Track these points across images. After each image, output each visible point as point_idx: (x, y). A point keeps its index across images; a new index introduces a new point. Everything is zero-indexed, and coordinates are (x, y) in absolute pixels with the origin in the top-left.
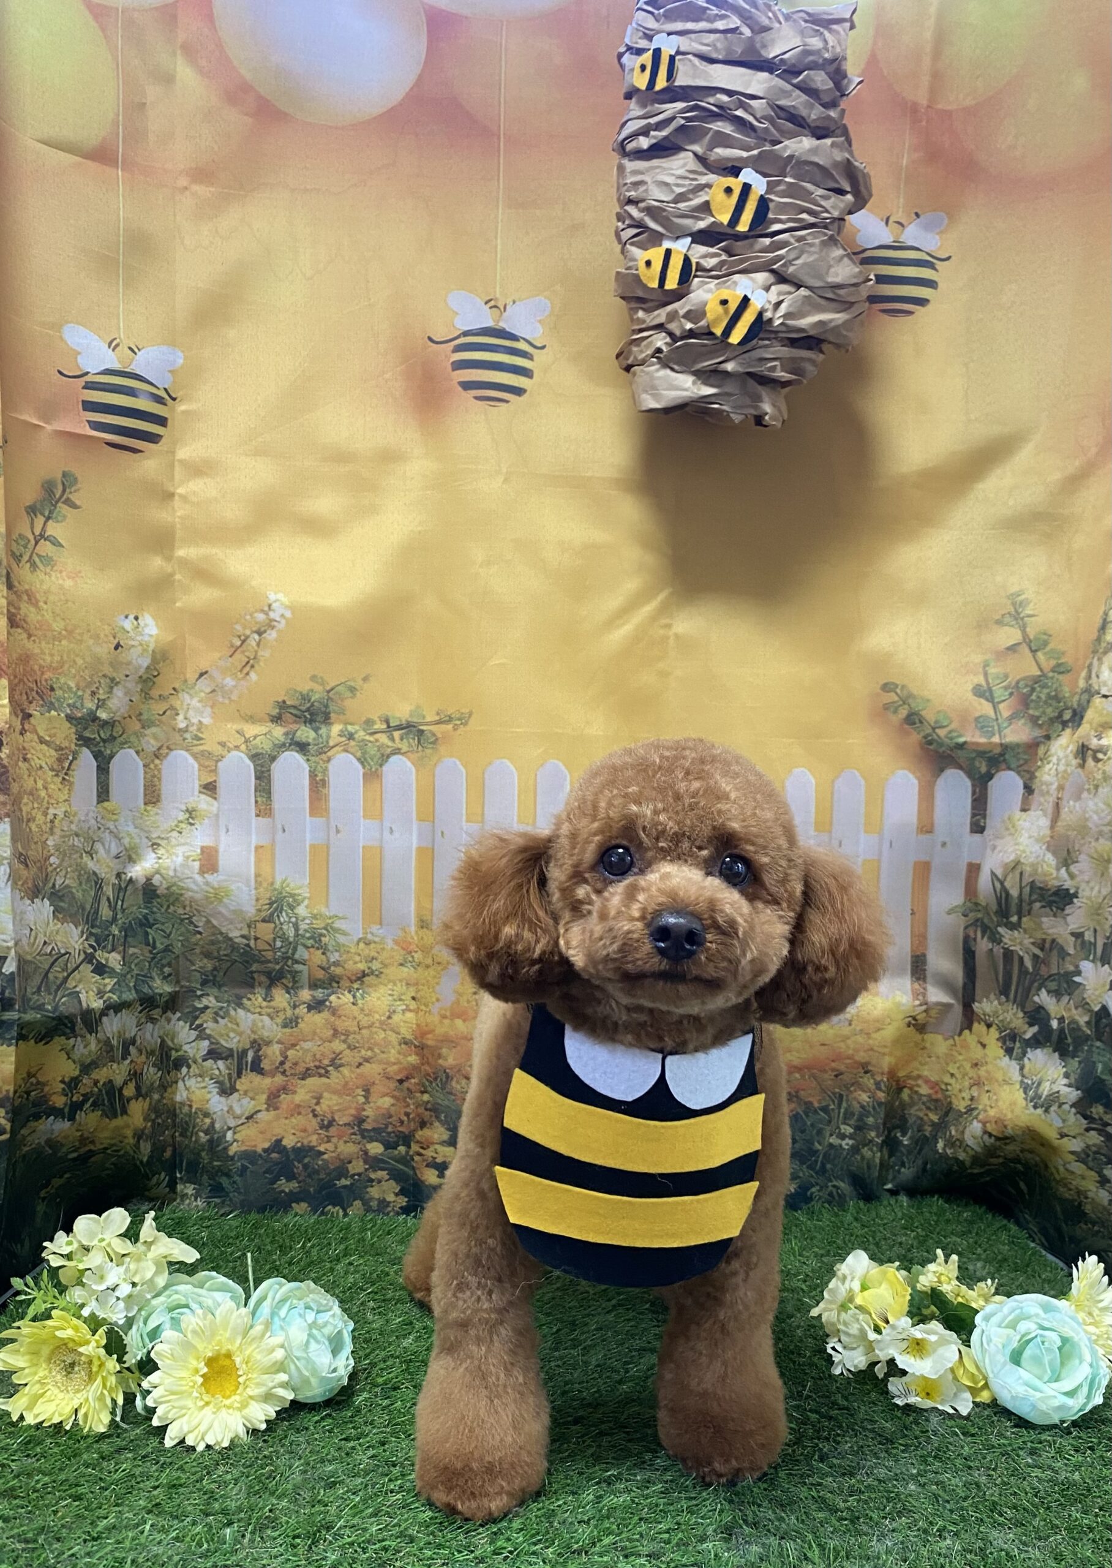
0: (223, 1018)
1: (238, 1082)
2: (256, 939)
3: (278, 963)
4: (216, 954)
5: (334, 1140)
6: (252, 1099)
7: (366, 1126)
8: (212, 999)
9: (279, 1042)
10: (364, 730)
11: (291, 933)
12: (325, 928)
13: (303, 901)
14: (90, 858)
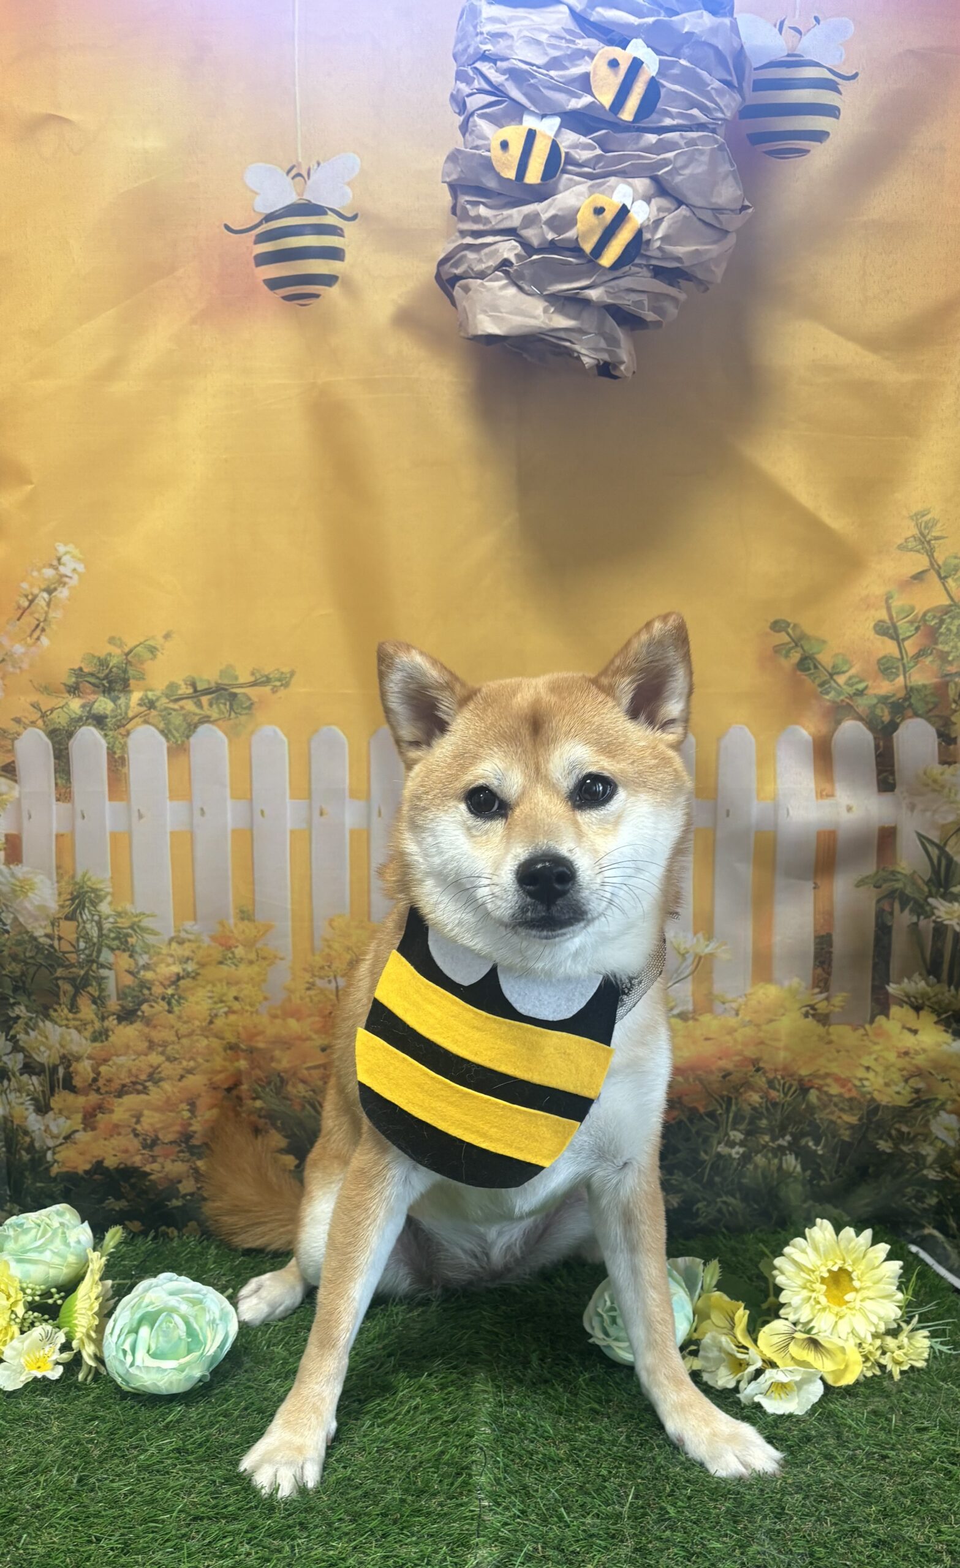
0: (34, 1030)
1: (51, 1101)
2: (60, 938)
3: (82, 968)
4: (23, 956)
5: (160, 1160)
6: (68, 1118)
7: (195, 1142)
8: (22, 1008)
9: (90, 1057)
10: (167, 696)
11: (94, 933)
12: (132, 927)
13: (105, 897)
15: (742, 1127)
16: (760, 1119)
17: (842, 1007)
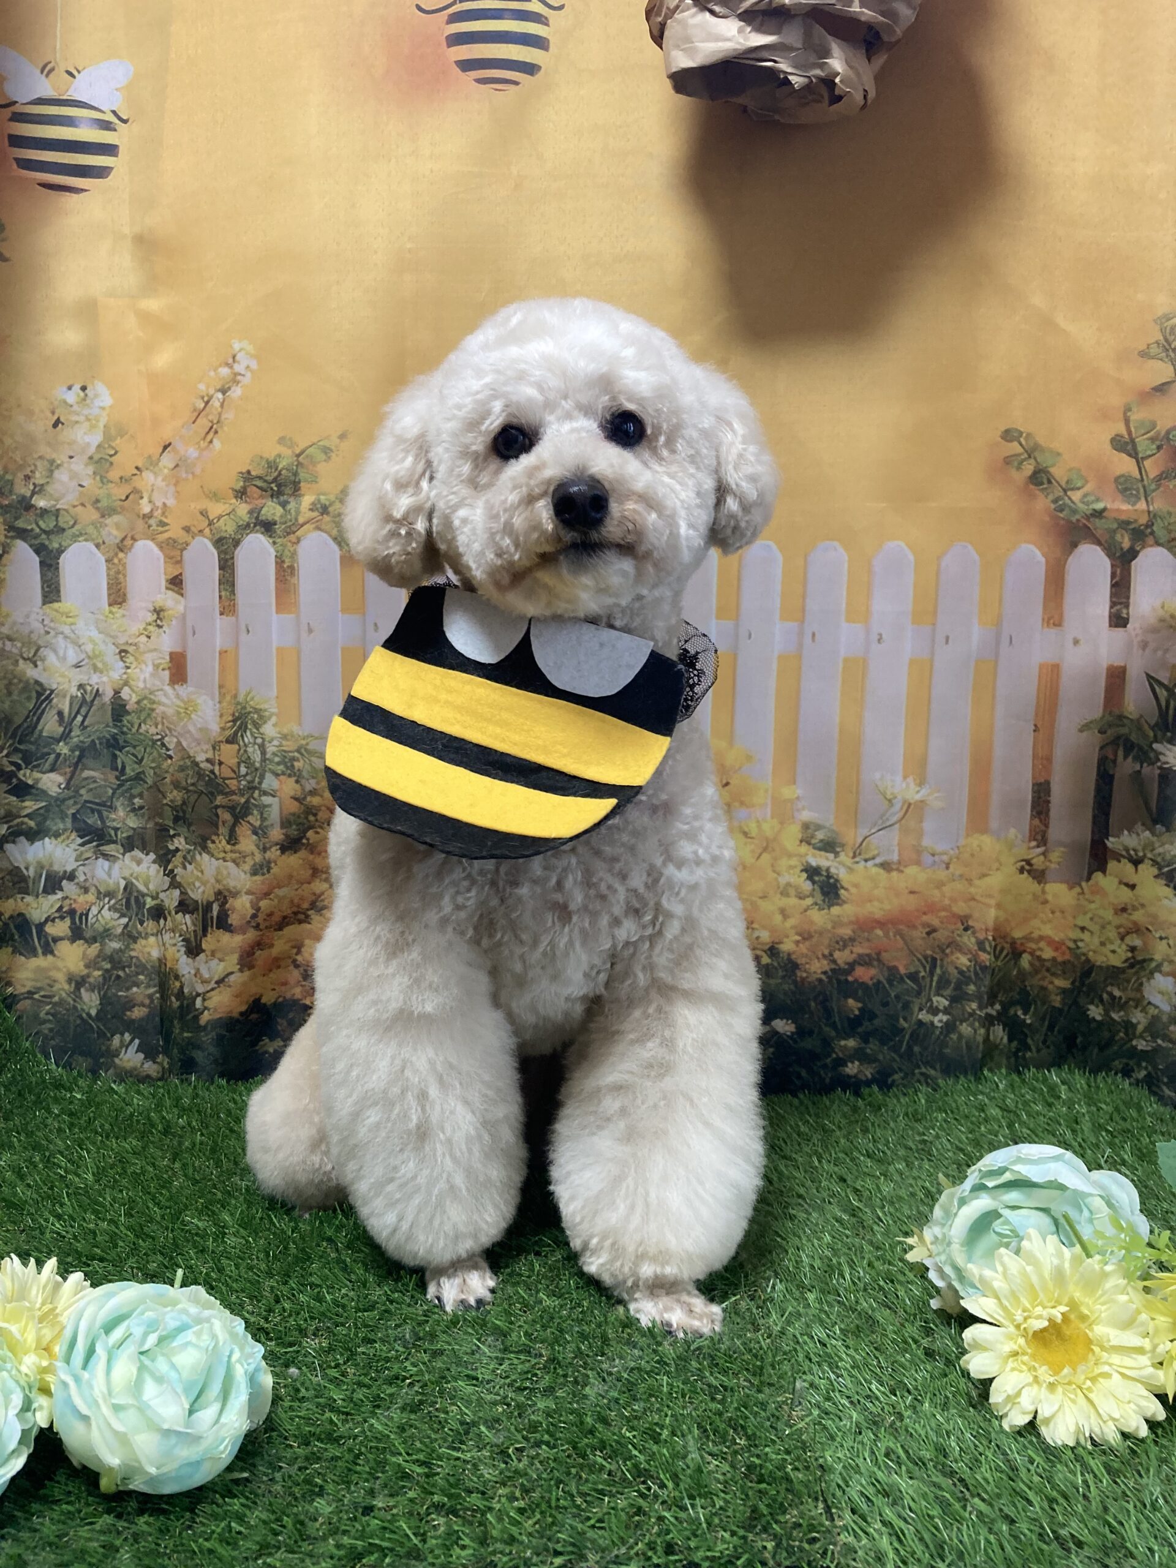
0: (190, 863)
1: (204, 942)
2: (221, 763)
3: (243, 795)
4: (184, 783)
6: (222, 960)
8: (183, 840)
9: (249, 892)
11: (257, 757)
12: (298, 751)
13: (269, 718)
14: (31, 665)
15: (948, 992)
16: (967, 984)
17: (1059, 864)
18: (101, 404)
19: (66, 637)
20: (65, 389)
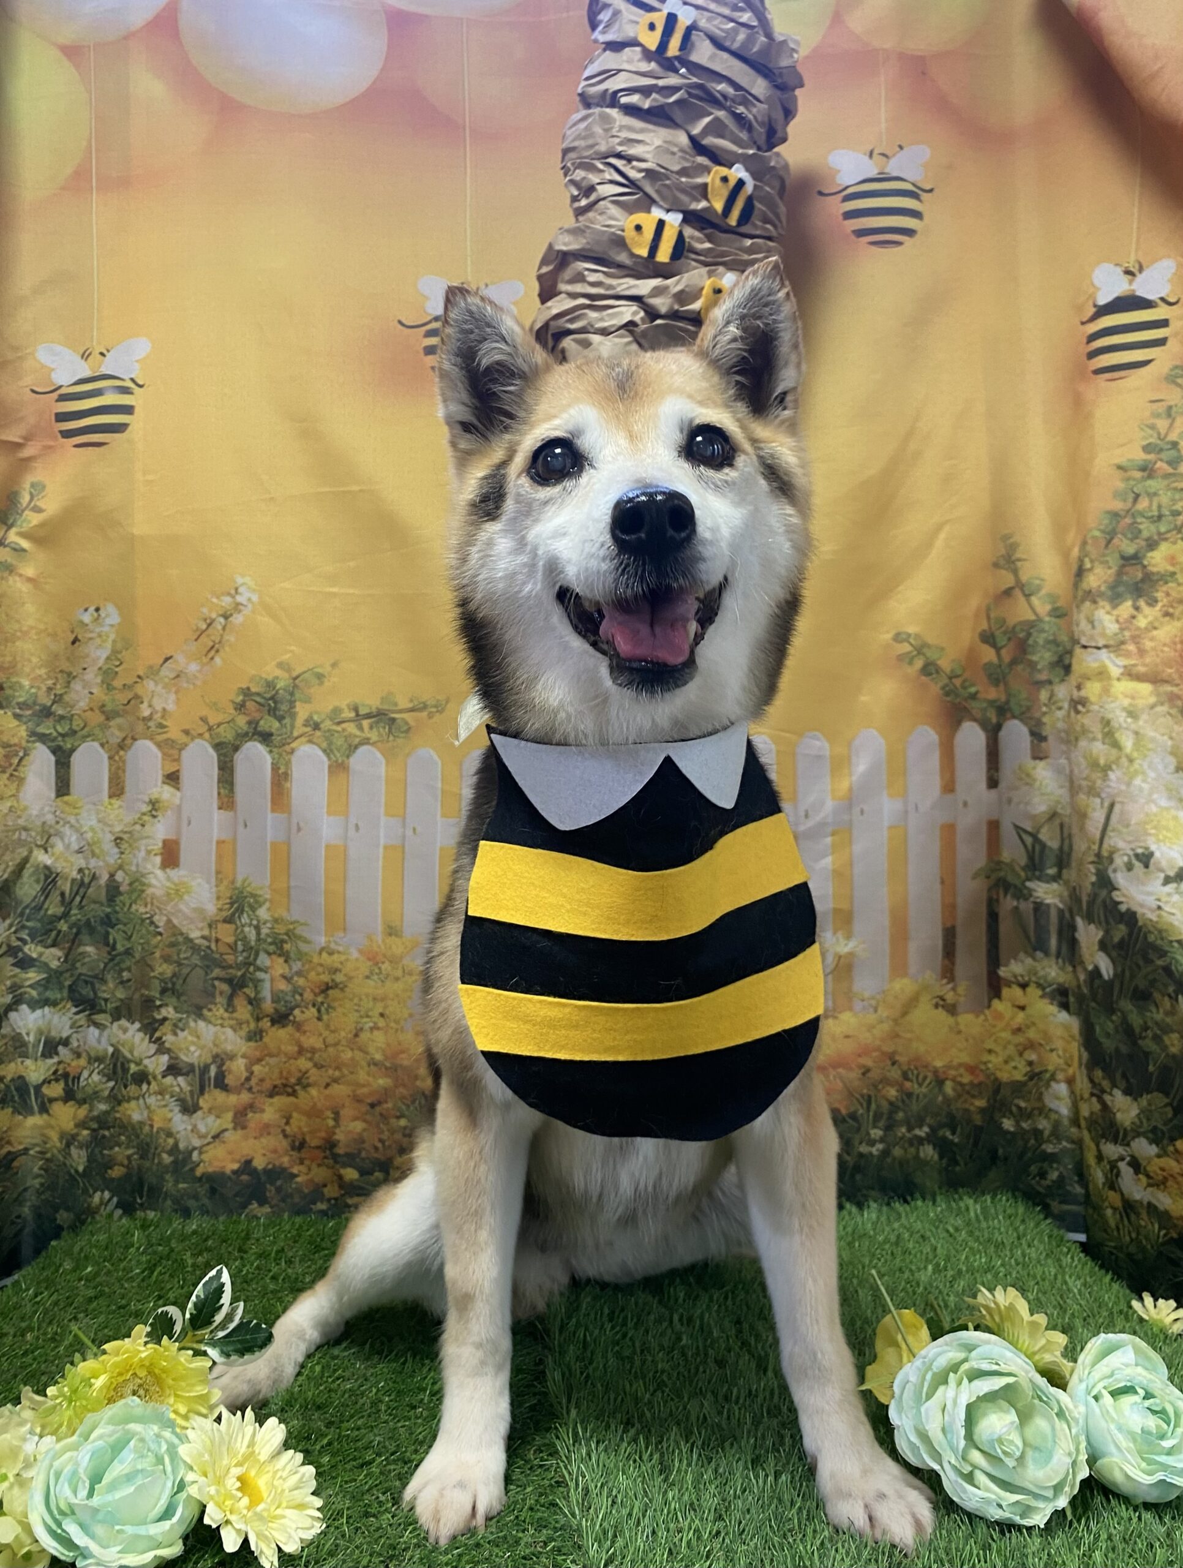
0: (183, 1030)
1: (201, 1100)
2: (217, 940)
3: (240, 969)
4: (175, 958)
5: (307, 1162)
6: (218, 1117)
8: (171, 1009)
9: (244, 1056)
10: (331, 719)
11: (252, 936)
13: (264, 903)
14: (43, 851)
15: (883, 1124)
16: (897, 1113)
17: (966, 996)
18: (112, 623)
19: (72, 826)
20: (82, 610)
